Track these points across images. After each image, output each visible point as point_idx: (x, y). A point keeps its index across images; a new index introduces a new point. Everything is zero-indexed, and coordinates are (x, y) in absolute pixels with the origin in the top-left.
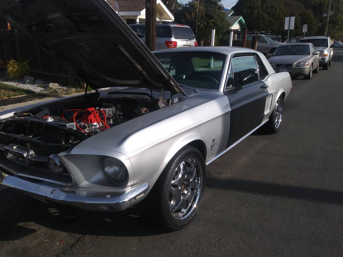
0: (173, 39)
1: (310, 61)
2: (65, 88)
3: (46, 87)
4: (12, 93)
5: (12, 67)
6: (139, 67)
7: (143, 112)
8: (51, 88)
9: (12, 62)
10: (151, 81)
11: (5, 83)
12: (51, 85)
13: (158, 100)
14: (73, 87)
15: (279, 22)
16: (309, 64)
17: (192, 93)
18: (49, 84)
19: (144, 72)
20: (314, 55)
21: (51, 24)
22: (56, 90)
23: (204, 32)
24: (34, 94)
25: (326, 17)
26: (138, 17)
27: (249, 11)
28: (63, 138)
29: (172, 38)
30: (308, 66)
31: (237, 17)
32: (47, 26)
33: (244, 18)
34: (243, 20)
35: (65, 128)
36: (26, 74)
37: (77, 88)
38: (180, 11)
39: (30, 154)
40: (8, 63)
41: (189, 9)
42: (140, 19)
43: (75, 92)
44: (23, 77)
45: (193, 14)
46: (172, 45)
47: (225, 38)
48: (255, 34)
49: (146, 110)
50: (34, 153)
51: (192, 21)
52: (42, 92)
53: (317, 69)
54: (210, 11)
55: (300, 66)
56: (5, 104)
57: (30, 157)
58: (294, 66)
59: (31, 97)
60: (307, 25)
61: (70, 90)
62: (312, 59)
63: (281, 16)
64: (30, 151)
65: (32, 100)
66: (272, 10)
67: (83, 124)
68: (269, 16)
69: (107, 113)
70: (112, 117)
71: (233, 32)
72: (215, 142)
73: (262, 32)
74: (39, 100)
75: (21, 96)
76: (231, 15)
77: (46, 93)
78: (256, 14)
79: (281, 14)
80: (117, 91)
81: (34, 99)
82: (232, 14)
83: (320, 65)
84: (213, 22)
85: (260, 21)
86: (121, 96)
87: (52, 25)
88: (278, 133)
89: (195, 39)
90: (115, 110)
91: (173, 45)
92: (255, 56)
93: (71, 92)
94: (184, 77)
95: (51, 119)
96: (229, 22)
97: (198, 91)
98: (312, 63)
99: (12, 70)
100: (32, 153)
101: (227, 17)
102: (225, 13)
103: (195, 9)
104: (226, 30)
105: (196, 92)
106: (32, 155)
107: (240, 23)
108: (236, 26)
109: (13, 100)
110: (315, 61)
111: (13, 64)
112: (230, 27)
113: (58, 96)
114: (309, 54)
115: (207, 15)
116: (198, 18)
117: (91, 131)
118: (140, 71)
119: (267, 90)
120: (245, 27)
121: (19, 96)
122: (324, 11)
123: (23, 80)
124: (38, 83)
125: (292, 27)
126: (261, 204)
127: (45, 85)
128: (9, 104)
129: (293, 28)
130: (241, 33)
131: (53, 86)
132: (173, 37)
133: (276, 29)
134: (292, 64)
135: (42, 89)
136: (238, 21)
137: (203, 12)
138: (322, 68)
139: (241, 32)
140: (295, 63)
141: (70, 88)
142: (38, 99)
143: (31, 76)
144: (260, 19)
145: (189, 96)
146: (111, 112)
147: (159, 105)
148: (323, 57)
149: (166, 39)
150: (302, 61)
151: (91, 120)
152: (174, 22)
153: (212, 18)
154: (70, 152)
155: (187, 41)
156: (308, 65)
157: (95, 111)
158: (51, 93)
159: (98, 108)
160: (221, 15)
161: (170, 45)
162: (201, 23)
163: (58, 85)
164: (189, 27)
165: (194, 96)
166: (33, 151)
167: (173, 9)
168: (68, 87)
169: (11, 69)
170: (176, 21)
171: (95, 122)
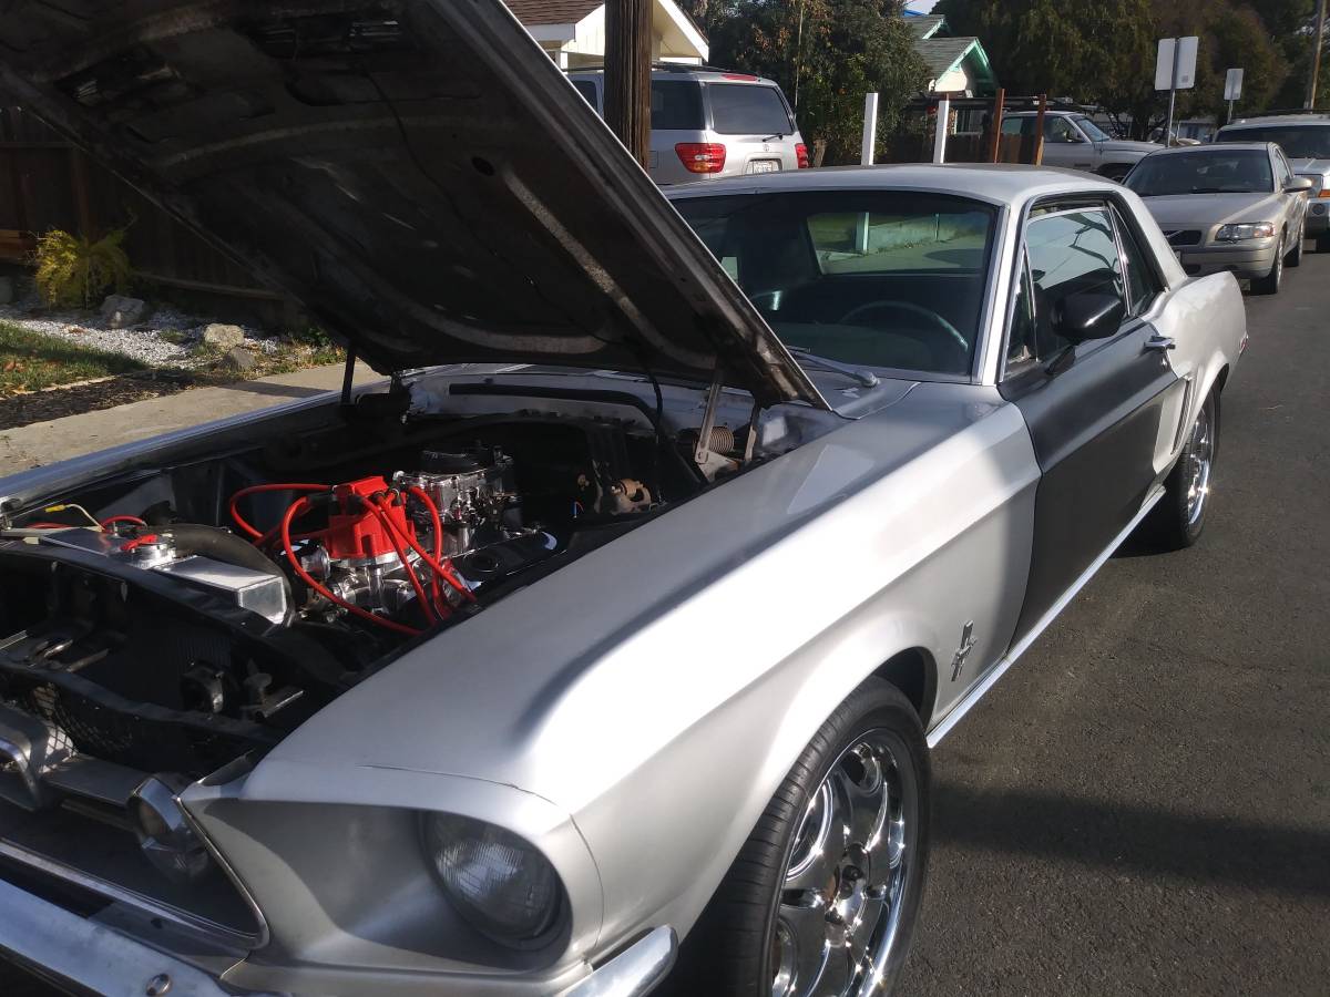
0: (709, 136)
1: (1277, 220)
2: (270, 345)
3: (192, 342)
4: (50, 370)
5: (56, 259)
6: (602, 278)
7: (625, 503)
8: (212, 348)
9: (54, 238)
10: (658, 341)
11: (28, 325)
12: (212, 333)
13: (692, 436)
14: (303, 342)
15: (1126, 59)
16: (1272, 229)
17: (848, 393)
18: (205, 330)
19: (625, 301)
20: (1289, 191)
21: (163, 67)
22: (234, 353)
23: (827, 104)
24: (142, 373)
25: (1311, 40)
26: (563, 49)
27: (1007, 18)
28: (217, 670)
29: (704, 128)
30: (1269, 240)
31: (958, 41)
32: (146, 77)
33: (984, 45)
34: (982, 53)
35: (229, 615)
36: (110, 290)
37: (317, 344)
38: (730, 21)
39: (49, 751)
40: (42, 243)
41: (766, 13)
42: (572, 56)
43: (309, 362)
44: (99, 300)
45: (784, 34)
46: (703, 160)
47: (912, 127)
48: (1035, 108)
49: (639, 491)
50: (69, 743)
51: (780, 60)
52: (175, 364)
53: (1296, 249)
54: (850, 19)
55: (1235, 241)
56: (20, 421)
57: (46, 769)
58: (1211, 240)
59: (127, 388)
60: (1240, 72)
61: (289, 352)
62: (1284, 208)
63: (1136, 35)
64: (47, 736)
65: (132, 402)
66: (1099, 13)
67: (327, 560)
68: (1086, 35)
69: (445, 498)
70: (471, 520)
71: (948, 102)
72: (973, 637)
73: (1059, 99)
74: (162, 399)
75: (86, 383)
76: (933, 36)
77: (192, 367)
78: (1033, 27)
79: (1135, 28)
80: (488, 380)
81: (138, 397)
82: (935, 29)
83: (1309, 234)
84: (863, 64)
85: (1050, 57)
86: (509, 406)
87: (166, 71)
88: (1197, 544)
89: (797, 133)
90: (483, 481)
91: (710, 161)
92: (1112, 206)
93: (297, 364)
94: (776, 300)
95: (164, 554)
96: (928, 62)
97: (874, 380)
98: (1285, 227)
99: (55, 271)
100: (60, 746)
101: (917, 43)
102: (910, 25)
103: (789, 14)
104: (915, 94)
105: (865, 386)
106: (59, 754)
107: (970, 65)
108: (953, 80)
109: (53, 403)
110: (1294, 216)
111: (59, 247)
112: (931, 84)
113: (240, 379)
114: (1271, 189)
115: (838, 37)
116: (804, 47)
117: (367, 590)
118: (606, 295)
119: (1168, 363)
120: (991, 81)
121: (80, 384)
122: (1300, 13)
123: (100, 314)
124: (161, 326)
125: (1185, 79)
126: (1196, 936)
127: (190, 331)
128: (34, 419)
129: (1190, 84)
130: (977, 108)
131: (223, 336)
132: (708, 127)
133: (1114, 87)
134: (1204, 233)
135: (175, 349)
136: (961, 58)
137: (822, 24)
138: (1313, 245)
139: (976, 103)
140: (1216, 228)
141: (290, 343)
142: (156, 395)
143: (134, 295)
144: (1052, 49)
145: (841, 410)
146: (464, 496)
147: (697, 459)
148: (1319, 201)
149: (681, 136)
150: (1246, 216)
151: (367, 540)
152: (709, 66)
153: (860, 47)
154: (241, 786)
155: (764, 141)
156: (1269, 234)
157: (387, 493)
158: (213, 366)
159: (400, 473)
160: (897, 34)
161: (698, 158)
162: (815, 69)
163: (242, 335)
164: (774, 84)
165: (862, 411)
166: (62, 736)
167: (703, 15)
168: (281, 341)
169: (49, 269)
170: (717, 62)
171: (385, 550)
